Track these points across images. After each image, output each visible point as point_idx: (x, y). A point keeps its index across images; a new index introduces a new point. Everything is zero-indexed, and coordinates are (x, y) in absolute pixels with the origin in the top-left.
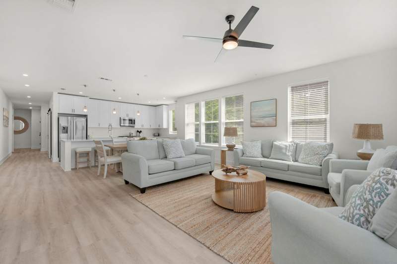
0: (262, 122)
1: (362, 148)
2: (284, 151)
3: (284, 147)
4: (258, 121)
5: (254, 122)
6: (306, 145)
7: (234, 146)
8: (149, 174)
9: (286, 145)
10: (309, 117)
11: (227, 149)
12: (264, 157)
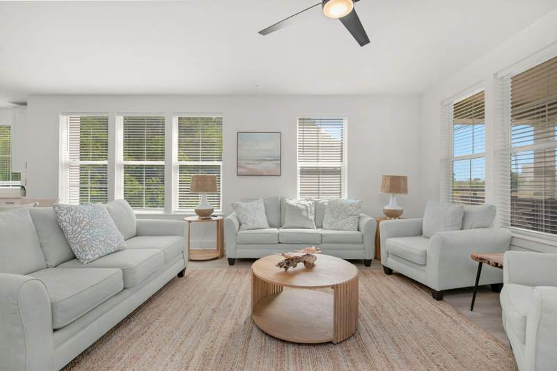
0: (259, 167)
1: (388, 204)
2: (304, 213)
3: (304, 207)
4: (250, 166)
5: (244, 168)
6: (330, 203)
7: (212, 211)
8: (55, 330)
9: (305, 205)
10: (322, 164)
11: (196, 218)
12: (271, 226)
